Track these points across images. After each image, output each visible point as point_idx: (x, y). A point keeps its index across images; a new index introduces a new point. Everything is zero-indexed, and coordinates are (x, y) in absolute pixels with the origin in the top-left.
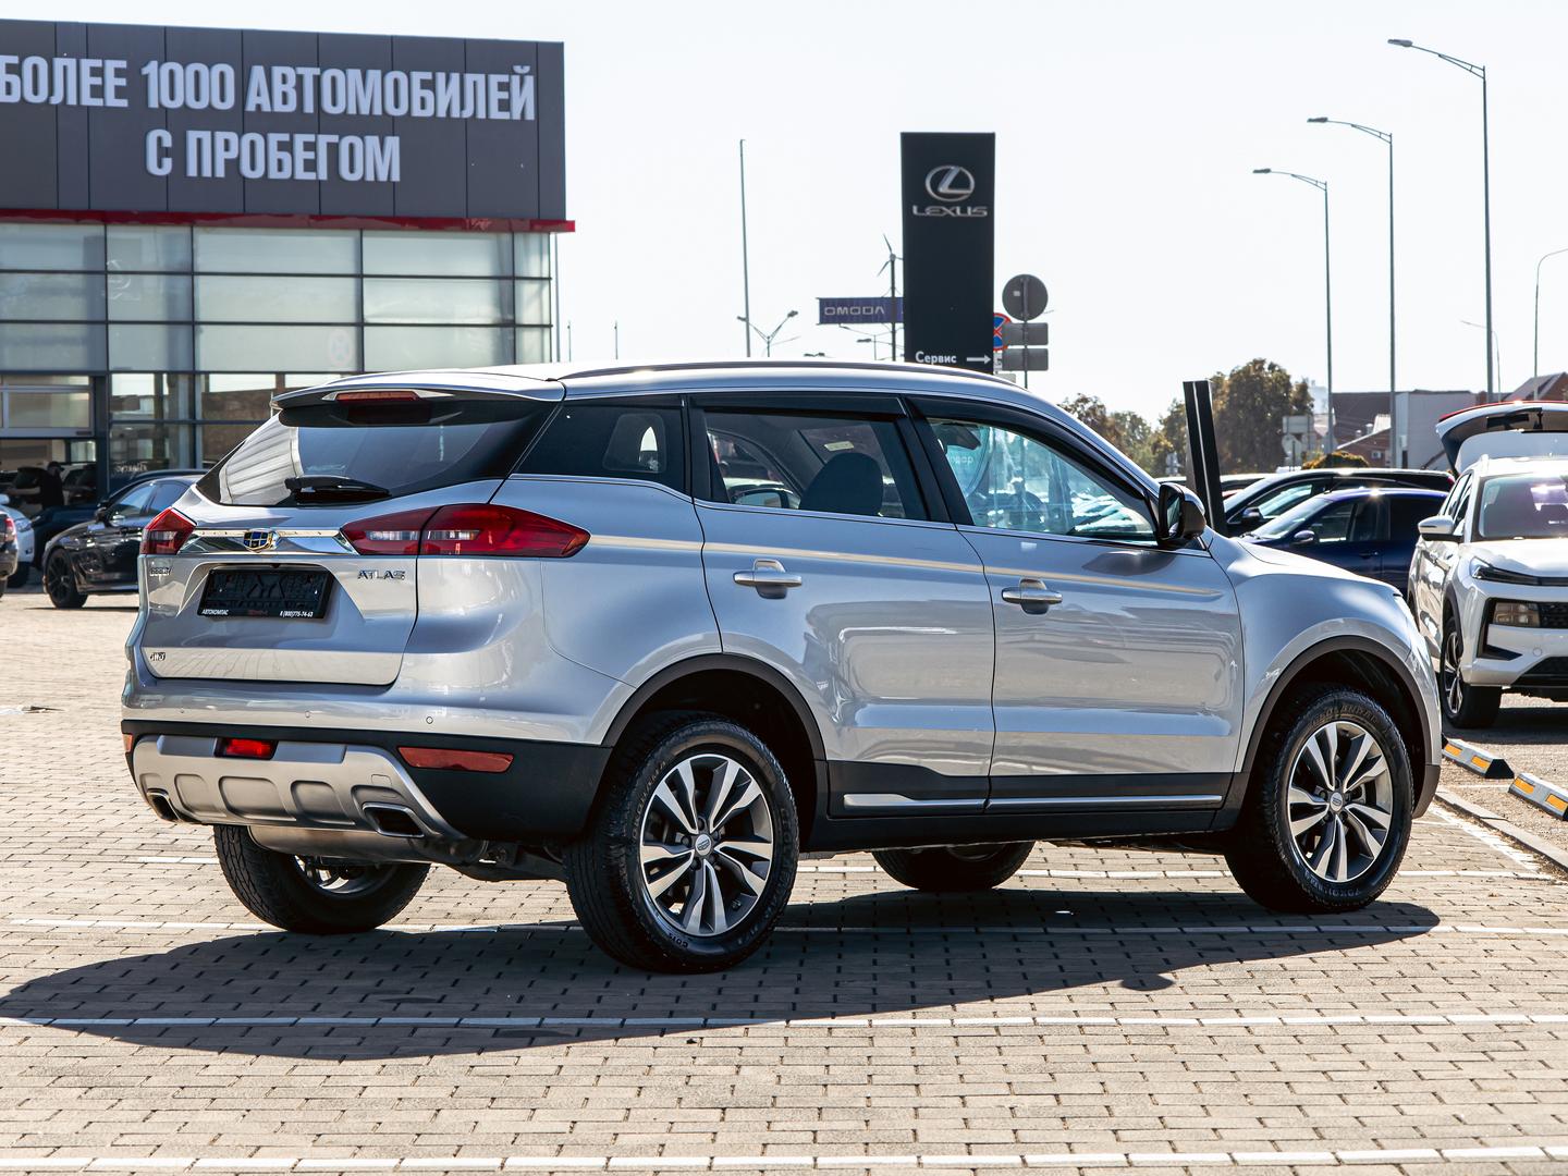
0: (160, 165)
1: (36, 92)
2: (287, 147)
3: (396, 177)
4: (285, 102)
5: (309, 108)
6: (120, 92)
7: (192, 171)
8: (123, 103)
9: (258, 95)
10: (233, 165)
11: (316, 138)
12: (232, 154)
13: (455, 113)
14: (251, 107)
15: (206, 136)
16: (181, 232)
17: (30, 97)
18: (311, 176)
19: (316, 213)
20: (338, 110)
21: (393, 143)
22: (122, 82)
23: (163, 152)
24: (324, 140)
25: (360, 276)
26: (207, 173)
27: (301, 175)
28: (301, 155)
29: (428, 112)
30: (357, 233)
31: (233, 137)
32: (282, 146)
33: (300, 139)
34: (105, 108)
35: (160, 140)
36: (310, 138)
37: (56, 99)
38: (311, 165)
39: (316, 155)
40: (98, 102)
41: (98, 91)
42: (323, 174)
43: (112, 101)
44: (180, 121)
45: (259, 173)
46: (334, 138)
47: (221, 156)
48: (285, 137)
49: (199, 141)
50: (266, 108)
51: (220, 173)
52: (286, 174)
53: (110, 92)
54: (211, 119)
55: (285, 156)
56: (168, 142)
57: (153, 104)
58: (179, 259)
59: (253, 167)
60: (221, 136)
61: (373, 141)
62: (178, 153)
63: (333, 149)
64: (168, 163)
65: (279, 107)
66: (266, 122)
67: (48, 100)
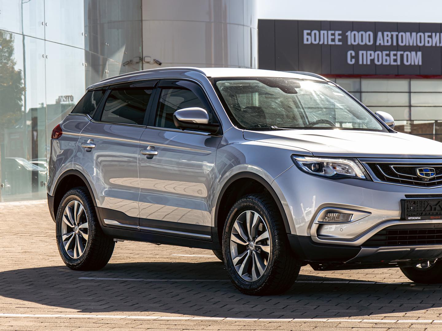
0: (351, 61)
1: (315, 40)
2: (388, 55)
3: (420, 64)
4: (388, 42)
5: (395, 44)
6: (339, 40)
7: (361, 63)
8: (341, 43)
9: (380, 40)
10: (372, 61)
11: (397, 53)
12: (372, 58)
13: (438, 45)
14: (378, 44)
15: (364, 52)
16: (357, 80)
17: (314, 42)
18: (395, 64)
19: (397, 74)
20: (403, 44)
21: (419, 54)
22: (340, 37)
23: (352, 57)
24: (399, 53)
25: (410, 92)
26: (365, 63)
27: (392, 63)
28: (393, 57)
29: (430, 45)
30: (409, 80)
31: (372, 52)
32: (387, 55)
33: (392, 53)
34: (335, 45)
35: (351, 54)
36: (395, 52)
37: (321, 43)
38: (395, 60)
39: (397, 57)
40: (333, 43)
41: (333, 40)
42: (399, 63)
43: (337, 43)
44: (357, 48)
45: (380, 63)
46: (402, 53)
47: (369, 58)
48: (388, 52)
49: (363, 54)
50: (382, 44)
51: (369, 63)
52: (388, 63)
53: (337, 40)
54: (366, 48)
55: (388, 58)
56: (353, 54)
57: (349, 43)
58: (357, 88)
59: (378, 61)
60: (369, 52)
61: (413, 53)
62: (356, 57)
63: (402, 56)
64: (353, 60)
65: (386, 44)
66: (382, 48)
67: (319, 43)
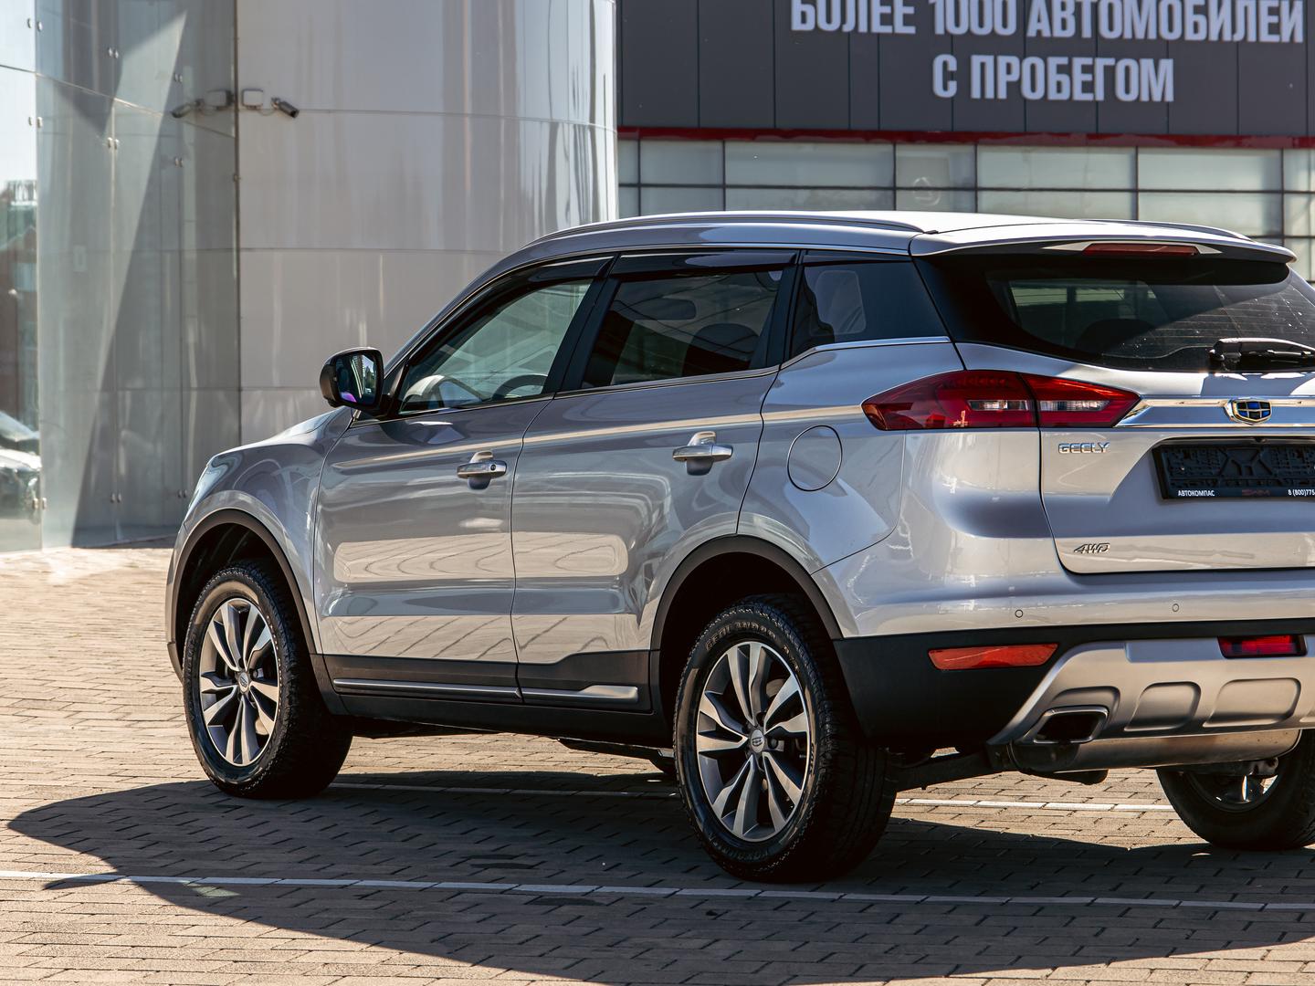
0: (945, 88)
1: (829, 20)
2: (1066, 70)
3: (1170, 97)
4: (1064, 27)
5: (1087, 32)
6: (907, 20)
7: (976, 94)
8: (911, 30)
9: (1039, 21)
10: (1014, 87)
11: (1094, 62)
12: (1014, 77)
13: (1227, 37)
14: (1032, 33)
15: (989, 60)
16: (965, 150)
17: (824, 26)
18: (1088, 97)
19: (1093, 130)
20: (1115, 34)
21: (1167, 65)
22: (910, 10)
23: (948, 76)
24: (1101, 63)
25: (1135, 191)
26: (990, 94)
27: (1079, 96)
28: (1079, 77)
29: (1201, 36)
30: (1132, 150)
31: (1014, 61)
32: (1061, 69)
33: (1078, 63)
34: (894, 35)
35: (945, 64)
36: (1088, 61)
37: (848, 27)
38: (1089, 87)
39: (1093, 77)
40: (888, 29)
41: (887, 19)
42: (1100, 95)
43: (900, 28)
44: (965, 46)
45: (1039, 94)
46: (1110, 62)
47: (1004, 79)
48: (1064, 61)
49: (983, 65)
50: (1046, 33)
51: (1002, 94)
52: (1065, 96)
53: (898, 20)
54: (994, 45)
55: (1064, 79)
56: (953, 66)
57: (939, 30)
58: (963, 175)
59: (1033, 89)
60: (1003, 60)
61: (1147, 64)
62: (962, 76)
63: (1110, 72)
64: (953, 86)
65: (1058, 33)
66: (1046, 47)
67: (841, 28)
